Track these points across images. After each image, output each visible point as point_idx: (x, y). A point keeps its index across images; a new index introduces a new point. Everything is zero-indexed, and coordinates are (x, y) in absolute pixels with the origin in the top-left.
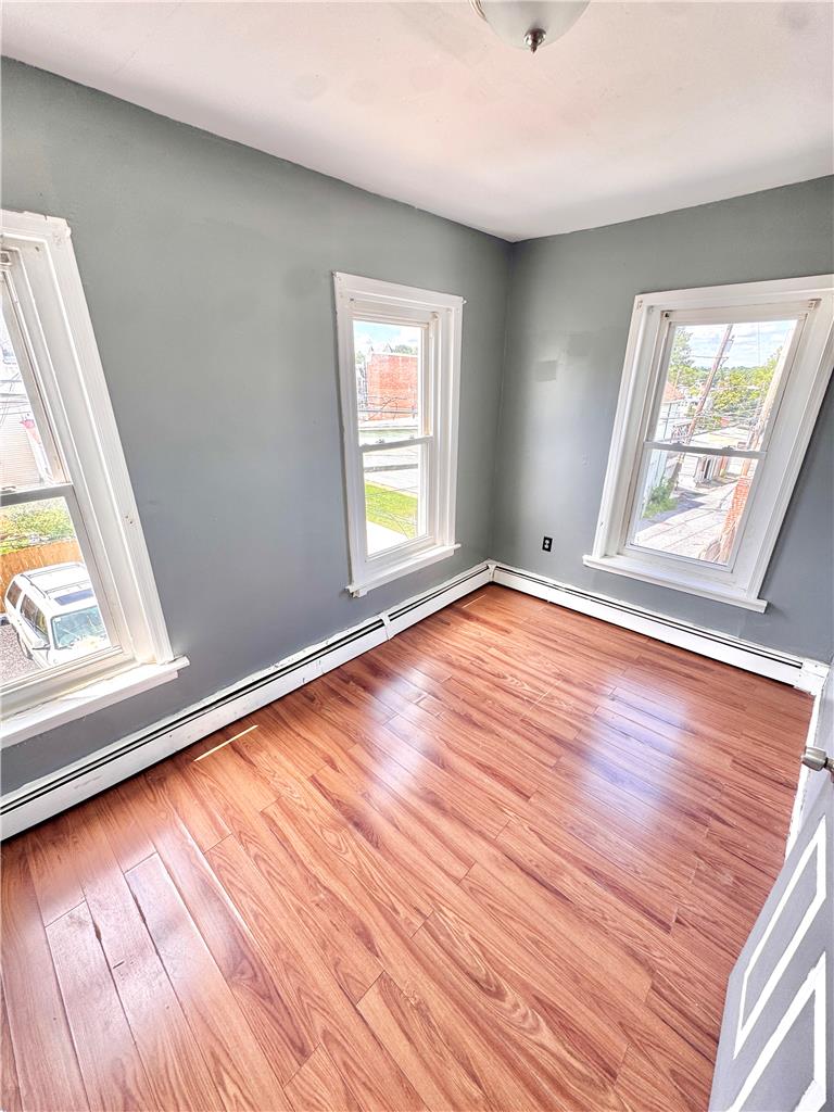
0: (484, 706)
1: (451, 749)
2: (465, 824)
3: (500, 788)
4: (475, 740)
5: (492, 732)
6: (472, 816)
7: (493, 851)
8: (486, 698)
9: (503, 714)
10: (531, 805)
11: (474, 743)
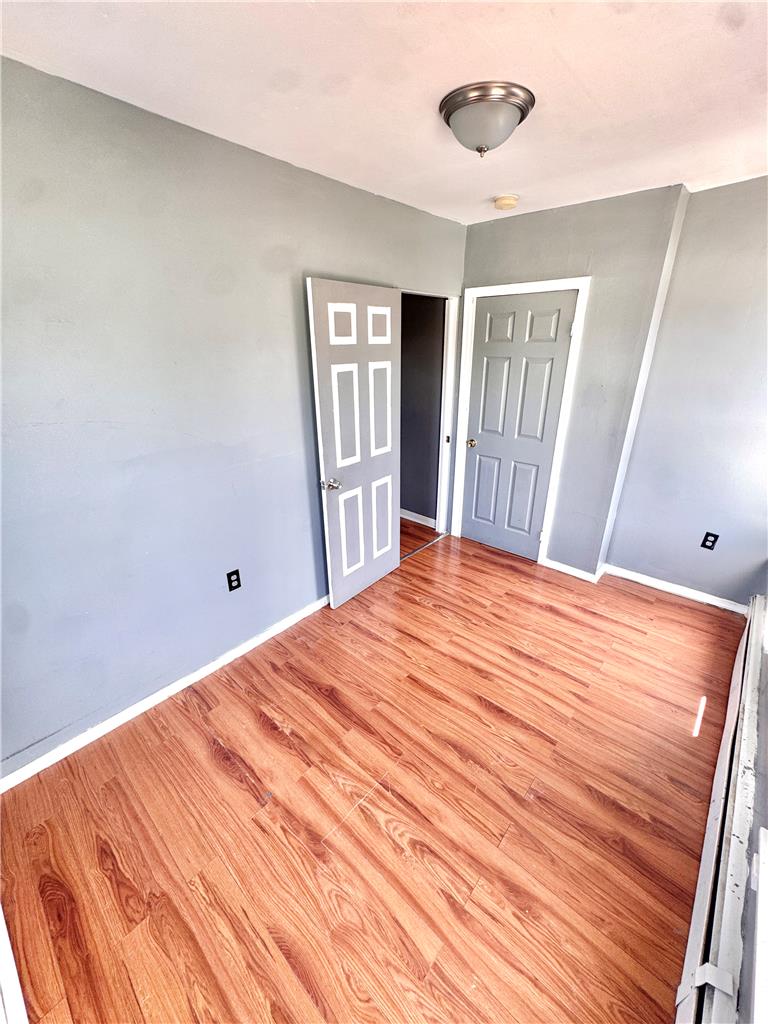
0: (446, 776)
1: (477, 716)
2: (455, 660)
3: (430, 683)
4: (453, 726)
5: (436, 737)
6: (451, 665)
7: (435, 647)
8: (442, 792)
9: (423, 763)
10: (408, 672)
11: (455, 723)
